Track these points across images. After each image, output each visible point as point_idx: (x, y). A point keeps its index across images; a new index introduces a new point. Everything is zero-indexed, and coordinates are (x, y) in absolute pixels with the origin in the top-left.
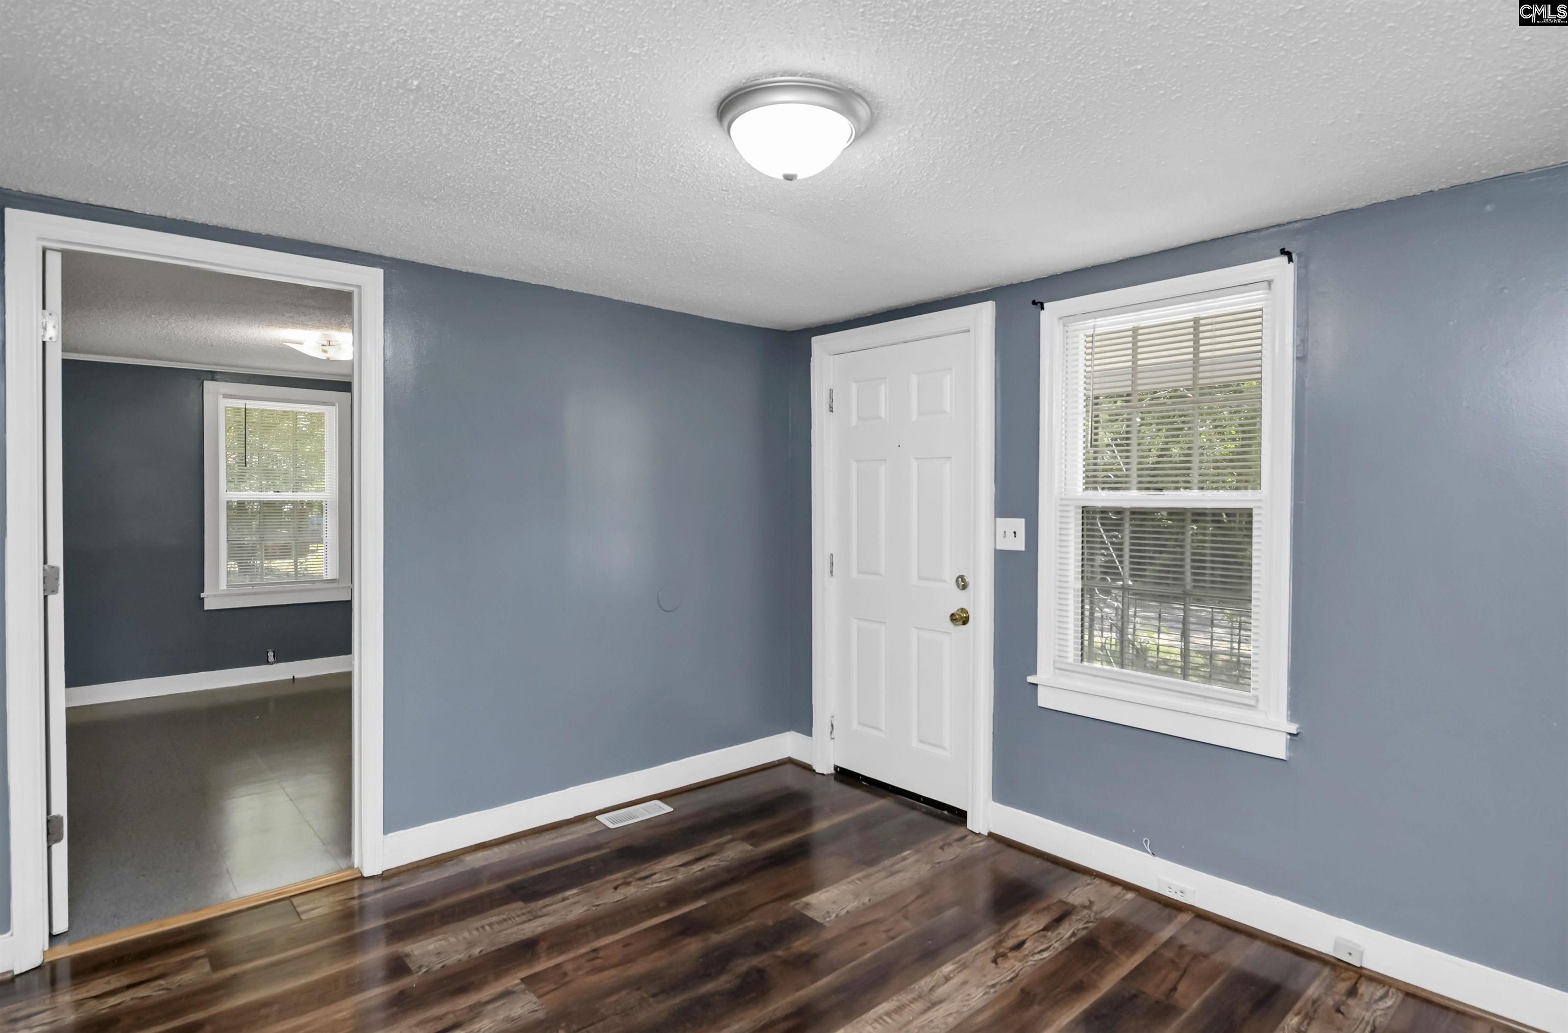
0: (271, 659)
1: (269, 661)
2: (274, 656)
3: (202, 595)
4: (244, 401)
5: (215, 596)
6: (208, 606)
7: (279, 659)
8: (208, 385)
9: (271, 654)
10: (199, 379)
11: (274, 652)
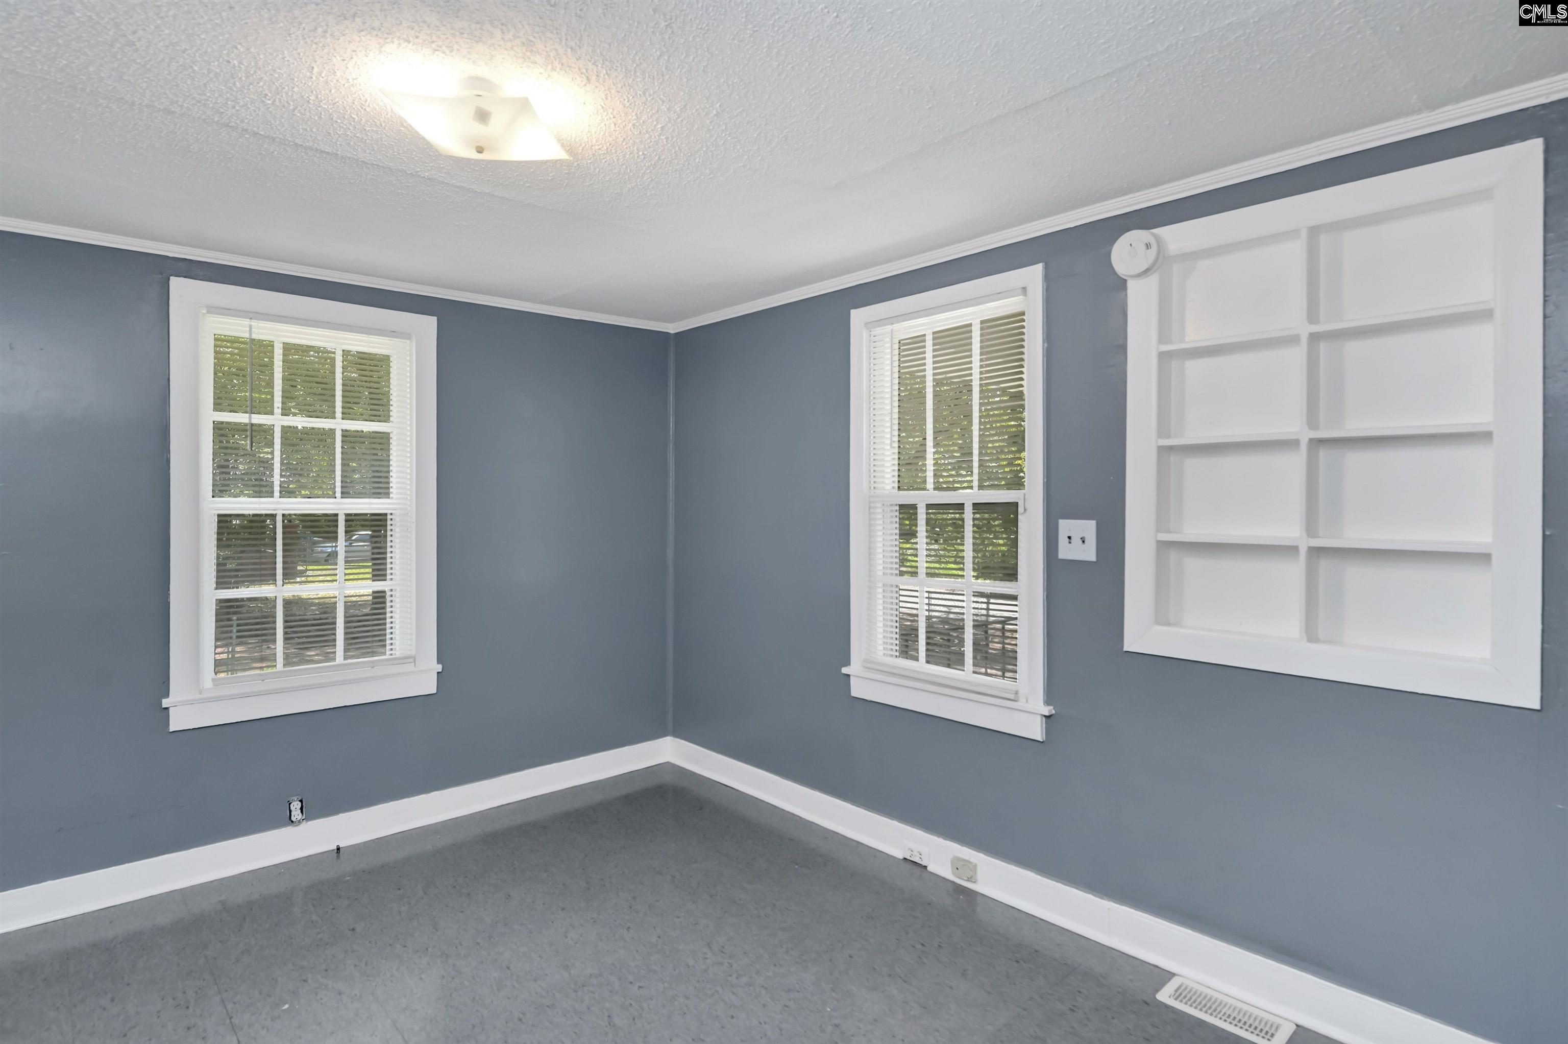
0: (296, 815)
1: (293, 819)
2: (302, 809)
3: (165, 703)
4: (246, 322)
5: (191, 703)
6: (177, 723)
7: (309, 813)
8: (176, 283)
9: (295, 806)
10: (161, 273)
11: (301, 801)
